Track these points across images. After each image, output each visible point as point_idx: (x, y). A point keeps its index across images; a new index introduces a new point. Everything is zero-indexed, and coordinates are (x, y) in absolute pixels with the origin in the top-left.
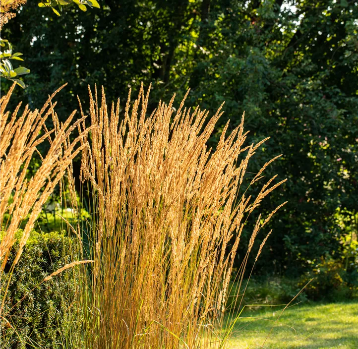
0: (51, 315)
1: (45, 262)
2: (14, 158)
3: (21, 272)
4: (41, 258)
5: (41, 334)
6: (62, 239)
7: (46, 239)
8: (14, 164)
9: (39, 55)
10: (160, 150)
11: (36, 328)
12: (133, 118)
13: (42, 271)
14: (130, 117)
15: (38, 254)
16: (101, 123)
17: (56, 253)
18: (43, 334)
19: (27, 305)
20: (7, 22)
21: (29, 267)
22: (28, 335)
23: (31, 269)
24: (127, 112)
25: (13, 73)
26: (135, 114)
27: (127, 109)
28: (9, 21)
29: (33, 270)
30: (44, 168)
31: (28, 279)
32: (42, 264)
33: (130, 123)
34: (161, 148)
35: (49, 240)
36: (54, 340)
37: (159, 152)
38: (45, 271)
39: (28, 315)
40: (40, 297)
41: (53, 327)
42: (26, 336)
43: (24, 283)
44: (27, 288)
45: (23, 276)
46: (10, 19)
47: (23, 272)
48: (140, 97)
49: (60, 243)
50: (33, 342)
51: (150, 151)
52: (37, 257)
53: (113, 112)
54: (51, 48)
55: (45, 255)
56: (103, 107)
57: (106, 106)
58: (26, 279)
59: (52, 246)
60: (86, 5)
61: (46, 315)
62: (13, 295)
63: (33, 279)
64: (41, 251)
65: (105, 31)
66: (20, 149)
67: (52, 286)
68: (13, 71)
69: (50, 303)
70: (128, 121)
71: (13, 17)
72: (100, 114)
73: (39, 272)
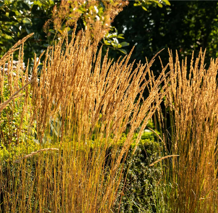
0: (147, 189)
1: (143, 156)
2: (132, 92)
3: (129, 162)
4: (140, 154)
5: (141, 199)
6: (153, 143)
7: (143, 143)
8: (133, 95)
9: (129, 38)
10: (212, 87)
11: (138, 196)
12: (195, 69)
13: (141, 162)
14: (194, 68)
15: (139, 152)
16: (176, 72)
17: (149, 151)
18: (142, 200)
19: (133, 182)
20: (118, 14)
21: (134, 160)
22: (134, 200)
23: (135, 161)
24: (192, 65)
25: (120, 46)
26: (196, 66)
27: (192, 63)
28: (119, 13)
29: (136, 162)
30: (150, 98)
31: (133, 167)
32: (141, 158)
33: (194, 72)
34: (213, 86)
35: (145, 144)
36: (149, 203)
37: (212, 89)
38: (143, 162)
39: (133, 188)
40: (141, 177)
41: (148, 196)
42: (133, 201)
43: (131, 169)
44: (133, 172)
45: (130, 165)
46: (119, 12)
47: (130, 163)
48: (199, 56)
49: (152, 145)
50: (137, 204)
51: (206, 88)
52: (138, 154)
53: (183, 65)
54: (136, 34)
55: (143, 152)
56: (177, 63)
57: (179, 62)
58: (132, 167)
59: (147, 147)
60: (162, 4)
61: (144, 188)
62: (125, 177)
63: (136, 167)
64: (141, 151)
65: (167, 23)
66: (136, 86)
67: (147, 171)
68: (119, 44)
69: (146, 181)
70: (192, 71)
71: (121, 11)
72: (175, 67)
73: (139, 163)
